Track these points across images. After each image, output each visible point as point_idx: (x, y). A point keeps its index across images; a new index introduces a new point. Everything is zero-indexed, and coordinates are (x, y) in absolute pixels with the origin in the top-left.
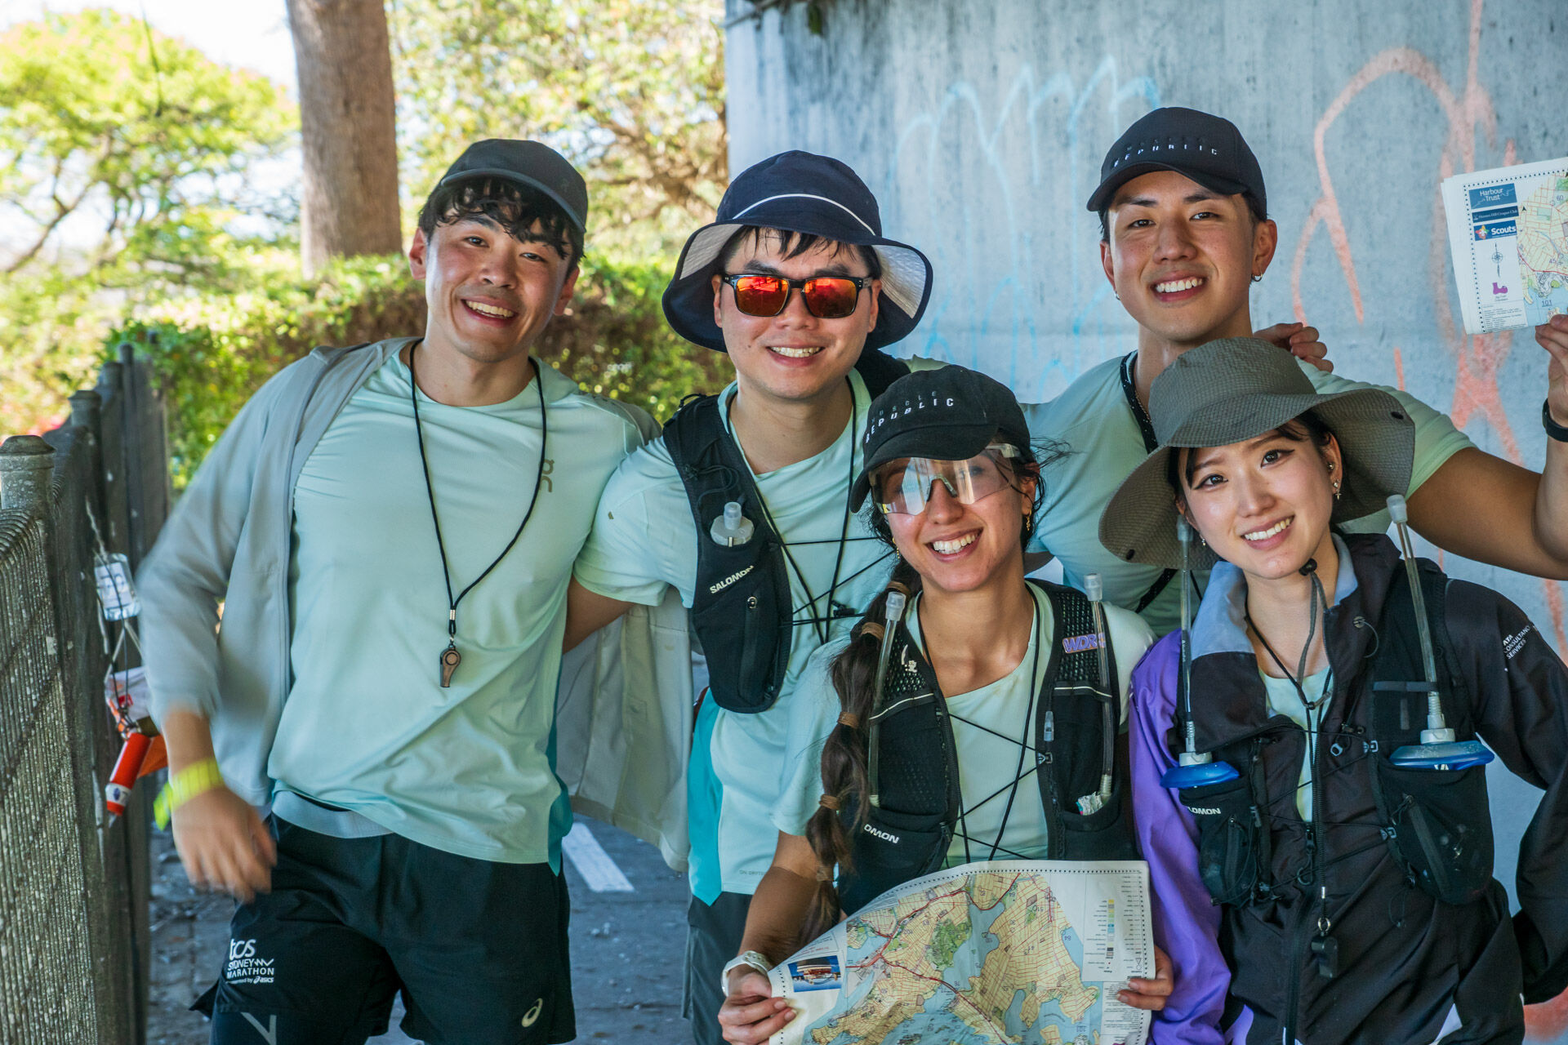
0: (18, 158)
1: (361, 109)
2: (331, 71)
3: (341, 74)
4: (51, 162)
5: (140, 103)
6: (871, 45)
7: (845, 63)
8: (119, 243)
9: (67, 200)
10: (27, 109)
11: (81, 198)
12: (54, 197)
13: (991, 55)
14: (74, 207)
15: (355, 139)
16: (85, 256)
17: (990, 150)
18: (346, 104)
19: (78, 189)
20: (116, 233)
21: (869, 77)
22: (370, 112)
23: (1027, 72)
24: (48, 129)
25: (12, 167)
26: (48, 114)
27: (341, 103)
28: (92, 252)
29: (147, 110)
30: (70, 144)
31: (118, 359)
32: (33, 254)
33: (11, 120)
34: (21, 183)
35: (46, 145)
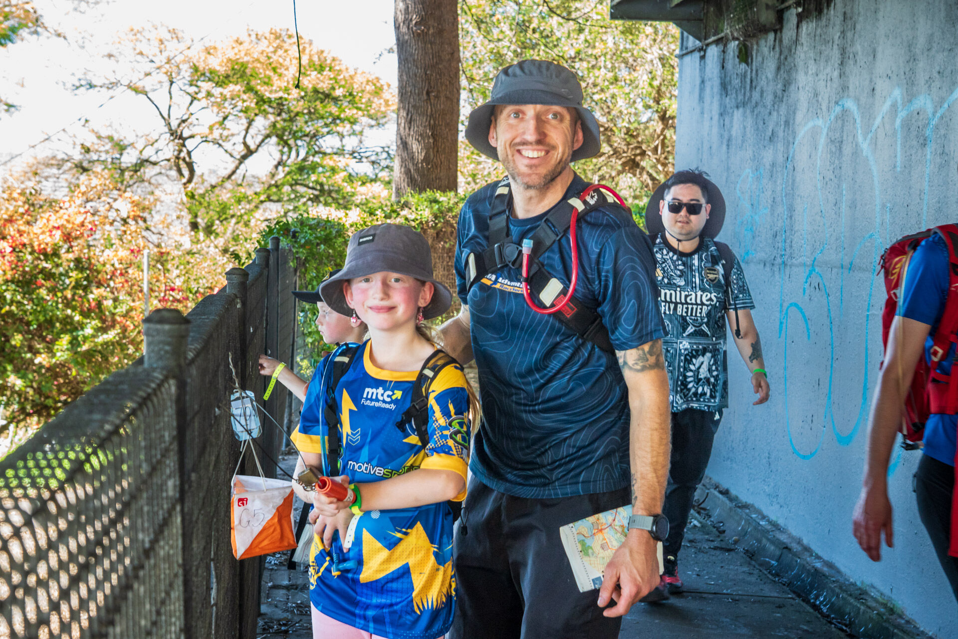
1: (437, 97)
2: (420, 72)
3: (426, 74)
4: (244, 122)
6: (782, 72)
7: (763, 83)
8: (281, 175)
9: (253, 147)
10: (232, 88)
11: (259, 146)
12: (245, 144)
13: (871, 81)
14: (256, 151)
15: (432, 115)
16: (260, 182)
17: (865, 146)
18: (428, 93)
19: (260, 138)
20: (280, 168)
21: (779, 93)
23: (897, 93)
24: (244, 101)
25: (222, 123)
26: (244, 92)
27: (425, 92)
28: (264, 179)
29: (306, 92)
30: (257, 111)
31: (270, 246)
32: (229, 177)
33: (221, 94)
34: (225, 133)
35: (241, 111)
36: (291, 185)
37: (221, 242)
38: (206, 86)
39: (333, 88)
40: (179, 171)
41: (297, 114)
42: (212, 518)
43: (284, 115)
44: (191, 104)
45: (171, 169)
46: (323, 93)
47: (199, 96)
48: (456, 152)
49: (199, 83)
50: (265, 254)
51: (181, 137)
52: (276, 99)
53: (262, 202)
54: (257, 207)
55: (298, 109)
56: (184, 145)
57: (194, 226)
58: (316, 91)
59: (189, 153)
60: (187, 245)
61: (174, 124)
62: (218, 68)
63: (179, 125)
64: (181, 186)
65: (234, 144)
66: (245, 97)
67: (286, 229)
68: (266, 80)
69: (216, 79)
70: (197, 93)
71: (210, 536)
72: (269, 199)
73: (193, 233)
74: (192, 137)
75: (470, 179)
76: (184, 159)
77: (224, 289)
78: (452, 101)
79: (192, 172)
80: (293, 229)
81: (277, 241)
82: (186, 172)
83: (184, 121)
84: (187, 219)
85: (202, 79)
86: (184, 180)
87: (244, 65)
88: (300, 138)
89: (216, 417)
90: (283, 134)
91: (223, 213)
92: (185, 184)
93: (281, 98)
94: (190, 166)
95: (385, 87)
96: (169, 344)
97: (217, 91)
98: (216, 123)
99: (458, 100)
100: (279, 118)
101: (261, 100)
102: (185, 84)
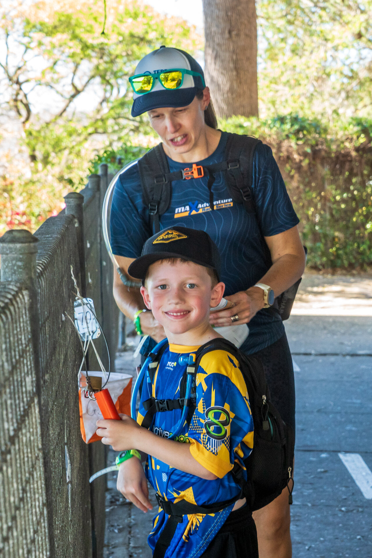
0: (55, 63)
1: (238, 35)
2: (222, 14)
3: (227, 16)
4: (72, 66)
5: (119, 34)
8: (105, 109)
9: (80, 87)
10: (60, 37)
11: (85, 86)
12: (73, 84)
14: (83, 90)
15: (234, 52)
16: (88, 118)
18: (230, 32)
19: (86, 79)
20: (105, 104)
22: (243, 36)
24: (70, 47)
25: (52, 68)
26: (71, 40)
27: (227, 32)
28: (91, 114)
29: (124, 38)
30: (82, 56)
31: (100, 173)
32: (61, 115)
33: (51, 43)
34: (56, 76)
35: (69, 56)
36: (115, 119)
37: (56, 170)
38: (37, 36)
39: (147, 33)
40: (18, 112)
41: (117, 57)
42: (64, 408)
43: (106, 58)
44: (25, 52)
45: (11, 109)
46: (139, 37)
47: (33, 45)
48: (256, 82)
49: (32, 34)
50: (95, 179)
51: (18, 83)
52: (98, 45)
53: (90, 134)
54: (86, 139)
55: (117, 52)
56: (21, 89)
57: (33, 158)
58: (132, 36)
59: (25, 96)
60: (28, 175)
61: (12, 71)
62: (47, 20)
63: (16, 72)
64: (21, 125)
65: (64, 86)
66: (71, 44)
67: (112, 157)
68: (89, 28)
69: (46, 30)
70: (30, 43)
71: (63, 424)
72: (96, 132)
73: (32, 164)
74: (27, 81)
75: (270, 105)
76: (21, 101)
77: (63, 211)
78: (251, 38)
79: (29, 111)
80: (118, 156)
81: (105, 167)
82: (24, 112)
83: (19, 68)
84: (27, 152)
85: (34, 30)
86: (23, 119)
87: (69, 17)
88: (121, 77)
89: (62, 321)
90: (105, 75)
91: (57, 146)
92: (24, 123)
93: (102, 44)
94: (27, 106)
95: (192, 29)
96: (21, 260)
97: (47, 40)
98: (47, 68)
99: (256, 36)
100: (101, 61)
101: (85, 47)
102: (19, 36)
